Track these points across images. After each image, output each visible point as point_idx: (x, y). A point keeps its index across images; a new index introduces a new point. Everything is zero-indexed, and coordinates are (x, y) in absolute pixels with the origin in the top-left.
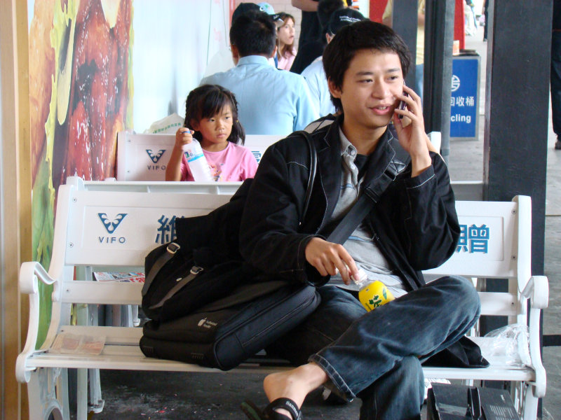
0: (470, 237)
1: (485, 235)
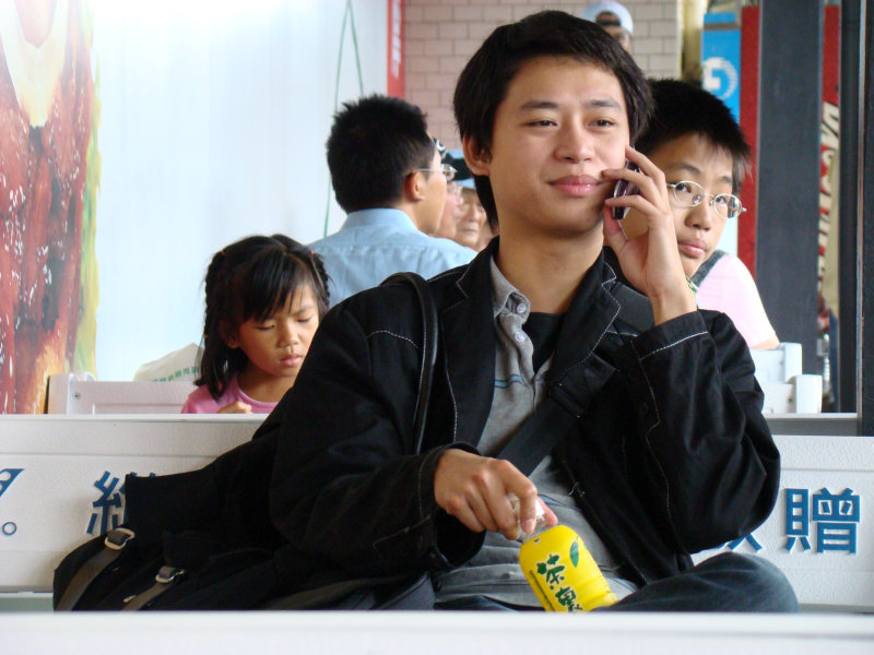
0: (816, 516)
1: (849, 513)
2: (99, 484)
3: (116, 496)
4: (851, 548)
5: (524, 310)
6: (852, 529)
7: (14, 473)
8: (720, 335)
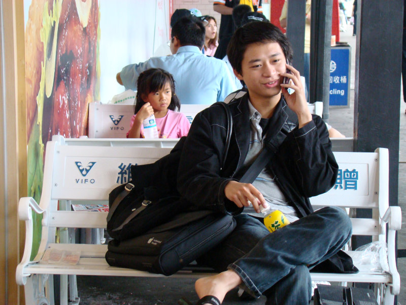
0: (345, 178)
2: (120, 167)
3: (125, 171)
4: (355, 188)
5: (259, 117)
6: (356, 182)
7: (93, 163)
8: (319, 124)
